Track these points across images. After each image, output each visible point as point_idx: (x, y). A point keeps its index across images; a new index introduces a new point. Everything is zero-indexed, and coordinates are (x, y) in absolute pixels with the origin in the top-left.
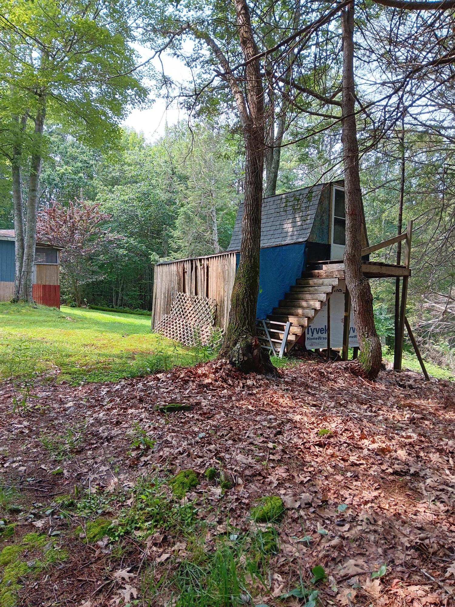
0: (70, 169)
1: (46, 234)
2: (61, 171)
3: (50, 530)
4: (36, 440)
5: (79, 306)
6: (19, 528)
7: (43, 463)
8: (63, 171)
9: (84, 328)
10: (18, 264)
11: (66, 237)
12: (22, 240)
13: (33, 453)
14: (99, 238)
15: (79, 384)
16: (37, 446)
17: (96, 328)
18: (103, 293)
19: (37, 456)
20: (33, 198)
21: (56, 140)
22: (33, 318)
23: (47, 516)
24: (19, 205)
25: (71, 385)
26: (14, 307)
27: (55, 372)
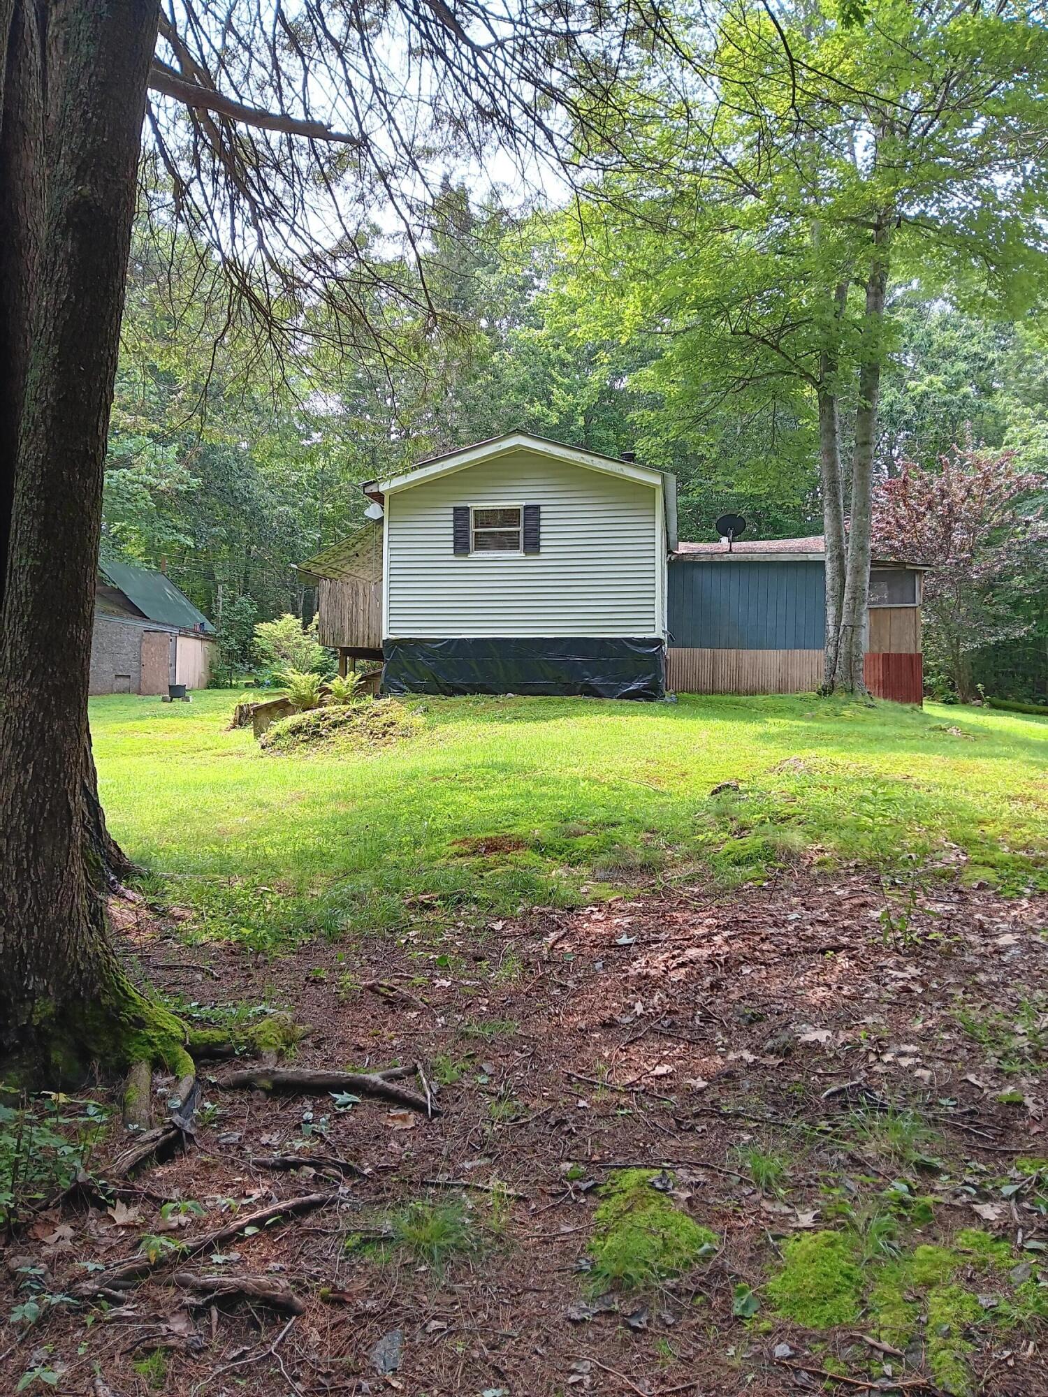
0: (938, 381)
1: (888, 538)
2: (919, 389)
3: (1020, 1234)
4: (943, 1012)
5: (965, 702)
6: (941, 1209)
7: (972, 1071)
8: (924, 388)
9: (997, 756)
10: (831, 610)
11: (932, 541)
12: (840, 557)
13: (944, 1042)
14: (1014, 535)
15: (1021, 895)
16: (948, 1028)
17: (1025, 756)
18: (1020, 669)
19: (954, 1052)
20: (864, 461)
21: (907, 319)
22: (871, 730)
23: (1004, 1199)
24: (834, 481)
25: (1001, 893)
26: (825, 706)
27: (954, 858)
